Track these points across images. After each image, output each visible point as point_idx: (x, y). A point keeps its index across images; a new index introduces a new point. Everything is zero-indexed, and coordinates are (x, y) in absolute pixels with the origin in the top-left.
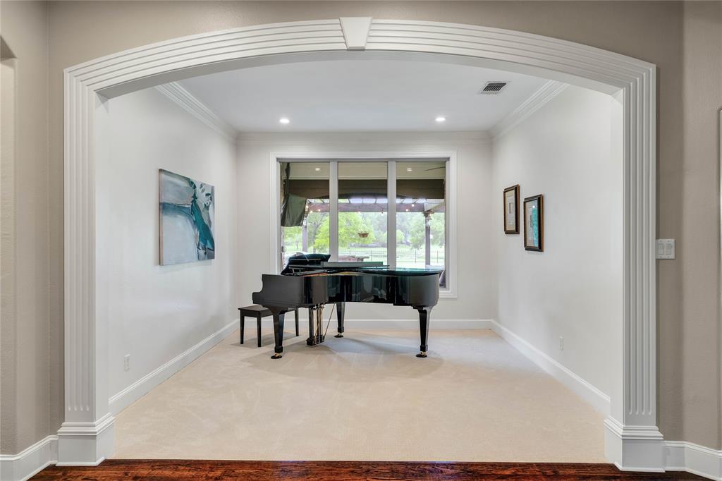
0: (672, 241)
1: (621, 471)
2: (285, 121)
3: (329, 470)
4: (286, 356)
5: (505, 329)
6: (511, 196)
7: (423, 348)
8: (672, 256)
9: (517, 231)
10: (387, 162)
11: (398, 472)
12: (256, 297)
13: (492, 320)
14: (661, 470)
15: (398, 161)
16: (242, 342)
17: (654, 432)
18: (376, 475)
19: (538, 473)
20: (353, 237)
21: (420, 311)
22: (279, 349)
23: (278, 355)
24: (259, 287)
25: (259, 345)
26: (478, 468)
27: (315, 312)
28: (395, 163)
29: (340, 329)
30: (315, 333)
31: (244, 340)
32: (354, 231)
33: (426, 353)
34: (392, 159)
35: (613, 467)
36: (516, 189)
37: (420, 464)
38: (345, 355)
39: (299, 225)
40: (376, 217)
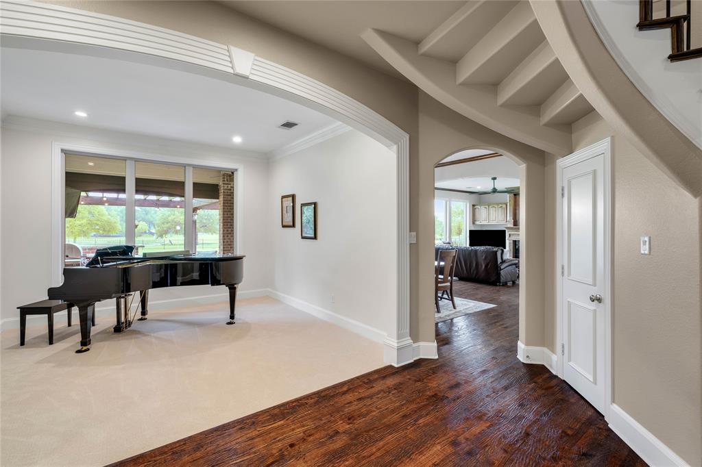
0: (415, 233)
1: (398, 368)
2: (81, 114)
3: (220, 435)
4: (94, 347)
5: (280, 294)
6: (289, 202)
7: (232, 317)
8: (415, 242)
9: (294, 226)
10: (185, 167)
11: (276, 415)
12: (53, 293)
13: (269, 290)
14: (412, 361)
15: (195, 167)
16: (22, 343)
17: (409, 341)
18: (262, 424)
19: (361, 383)
20: (97, 227)
21: (230, 289)
22: (86, 341)
23: (85, 348)
24: (59, 281)
25: (51, 342)
26: (327, 392)
27: (123, 300)
28: (191, 168)
29: (144, 313)
30: (123, 319)
31: (26, 340)
32: (98, 222)
33: (234, 321)
34: (189, 165)
35: (391, 367)
36: (293, 197)
37: (287, 403)
38: (161, 334)
39: (72, 217)
40: (119, 210)
